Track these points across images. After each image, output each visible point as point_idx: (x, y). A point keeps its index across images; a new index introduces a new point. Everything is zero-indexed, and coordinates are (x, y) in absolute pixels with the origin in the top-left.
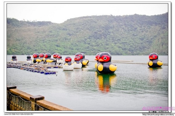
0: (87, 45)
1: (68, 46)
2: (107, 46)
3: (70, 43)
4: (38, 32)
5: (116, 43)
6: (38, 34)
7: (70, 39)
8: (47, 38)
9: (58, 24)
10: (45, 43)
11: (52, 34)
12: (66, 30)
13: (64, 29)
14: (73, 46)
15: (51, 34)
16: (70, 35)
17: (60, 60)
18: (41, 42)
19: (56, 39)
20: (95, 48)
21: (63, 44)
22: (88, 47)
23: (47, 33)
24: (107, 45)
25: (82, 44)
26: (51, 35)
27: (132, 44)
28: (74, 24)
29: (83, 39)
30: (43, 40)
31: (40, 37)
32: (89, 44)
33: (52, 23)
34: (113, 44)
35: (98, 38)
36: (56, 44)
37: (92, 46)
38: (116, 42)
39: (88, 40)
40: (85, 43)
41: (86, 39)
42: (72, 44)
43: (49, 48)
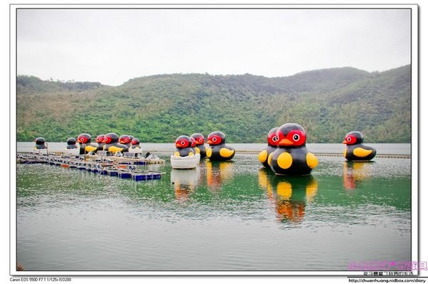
0: (165, 125)
1: (131, 127)
2: (201, 128)
3: (134, 122)
4: (77, 102)
5: (215, 123)
6: (77, 104)
7: (135, 114)
8: (92, 113)
9: (112, 88)
10: (89, 122)
11: (102, 104)
12: (128, 98)
13: (123, 97)
14: (139, 127)
15: (99, 104)
16: (134, 107)
17: (137, 148)
18: (81, 118)
19: (109, 113)
20: (179, 130)
21: (121, 123)
22: (167, 128)
23: (92, 103)
24: (200, 125)
25: (156, 123)
26: (100, 107)
27: (242, 125)
28: (142, 88)
29: (159, 115)
30: (86, 116)
31: (80, 109)
32: (169, 123)
33: (102, 86)
34: (210, 124)
35: (185, 113)
36: (109, 122)
37: (174, 126)
38: (215, 120)
39: (167, 116)
40: (162, 121)
41: (163, 115)
42: (138, 123)
43: (97, 130)
